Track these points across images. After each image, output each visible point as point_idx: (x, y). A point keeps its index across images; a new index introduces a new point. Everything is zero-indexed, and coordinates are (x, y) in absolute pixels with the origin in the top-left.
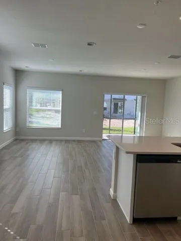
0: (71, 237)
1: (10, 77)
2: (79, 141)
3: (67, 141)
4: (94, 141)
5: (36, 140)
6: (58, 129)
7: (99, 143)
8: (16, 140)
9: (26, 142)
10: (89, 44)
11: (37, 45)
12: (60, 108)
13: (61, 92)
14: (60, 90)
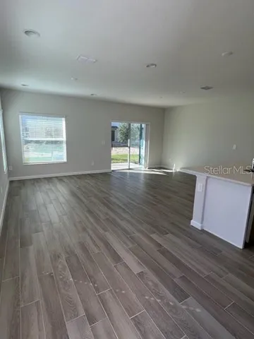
7: (111, 174)
12: (64, 138)
13: (64, 119)
14: (63, 117)
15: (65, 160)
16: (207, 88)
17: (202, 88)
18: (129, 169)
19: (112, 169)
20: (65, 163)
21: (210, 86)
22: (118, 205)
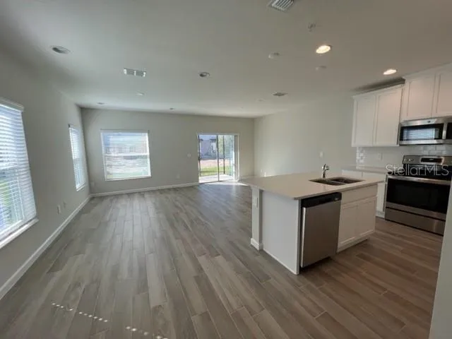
0: (251, 315)
1: (75, 117)
2: (175, 189)
3: (162, 191)
4: (192, 187)
5: (121, 195)
6: (148, 178)
7: (198, 188)
8: (92, 198)
9: (109, 199)
10: (202, 75)
11: (130, 72)
12: (148, 154)
13: (147, 134)
14: (145, 132)
15: (149, 175)
16: (279, 95)
17: (276, 95)
18: (219, 181)
19: (200, 182)
20: (149, 178)
21: (282, 92)
22: (183, 222)
